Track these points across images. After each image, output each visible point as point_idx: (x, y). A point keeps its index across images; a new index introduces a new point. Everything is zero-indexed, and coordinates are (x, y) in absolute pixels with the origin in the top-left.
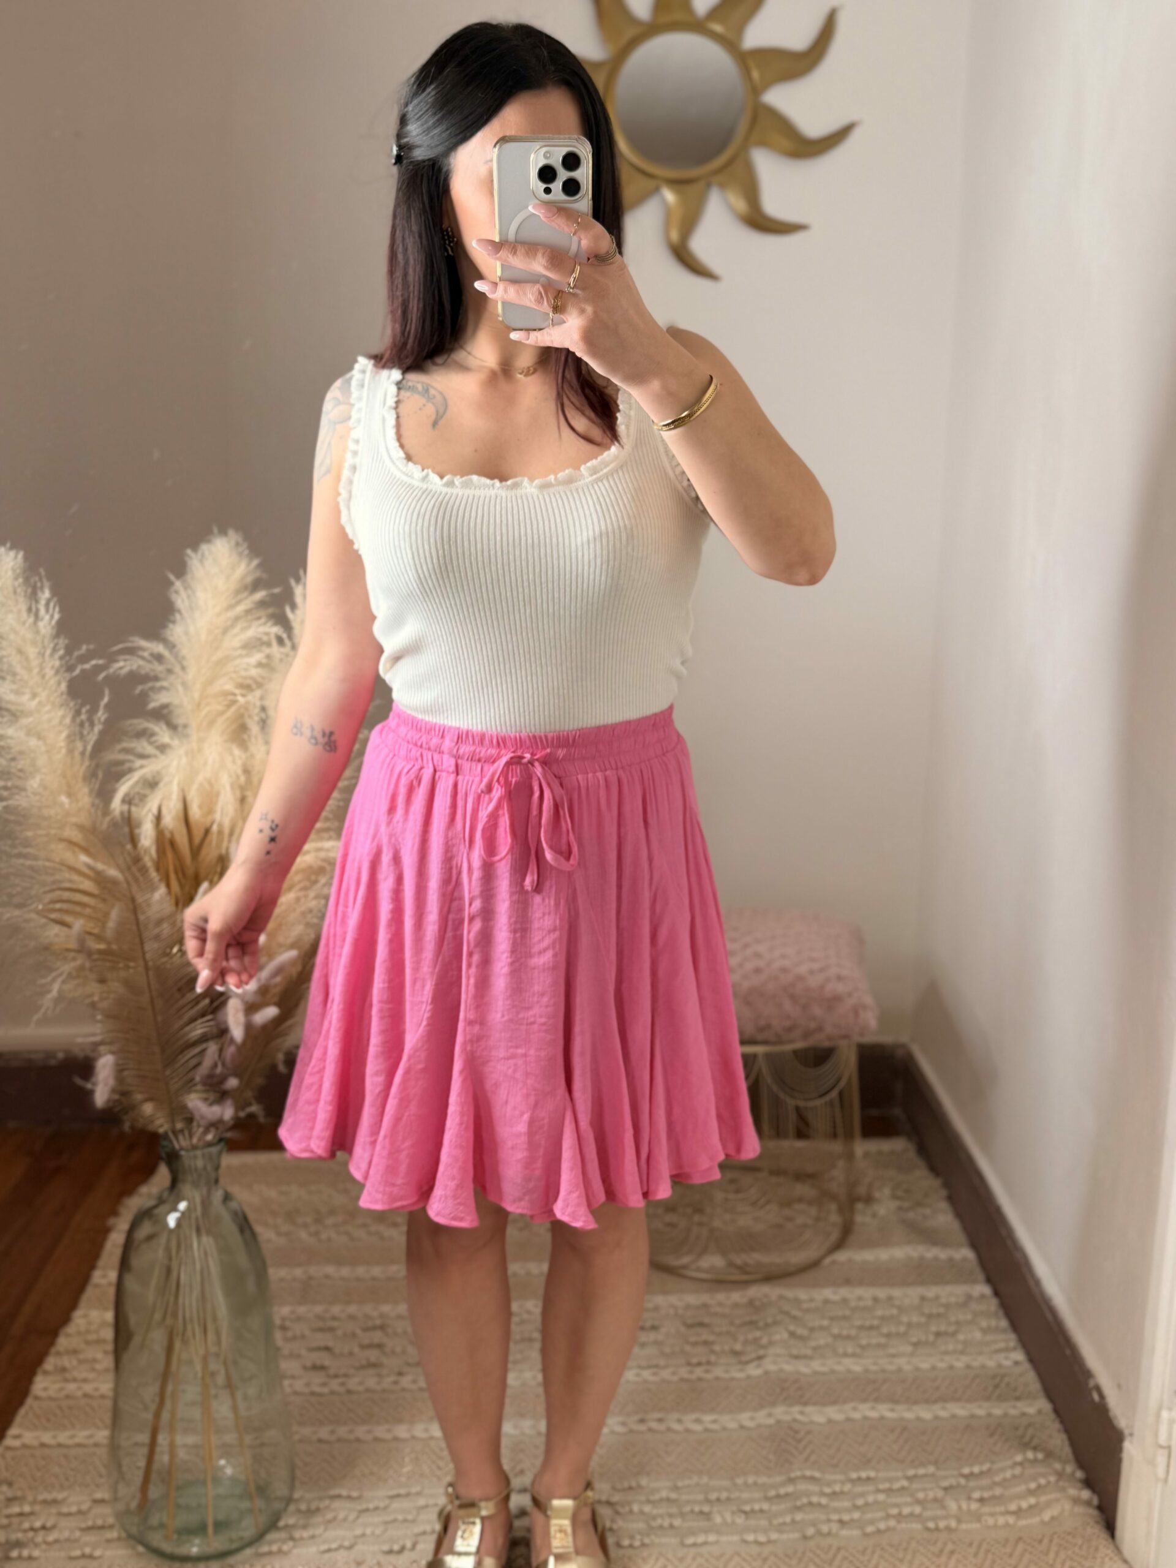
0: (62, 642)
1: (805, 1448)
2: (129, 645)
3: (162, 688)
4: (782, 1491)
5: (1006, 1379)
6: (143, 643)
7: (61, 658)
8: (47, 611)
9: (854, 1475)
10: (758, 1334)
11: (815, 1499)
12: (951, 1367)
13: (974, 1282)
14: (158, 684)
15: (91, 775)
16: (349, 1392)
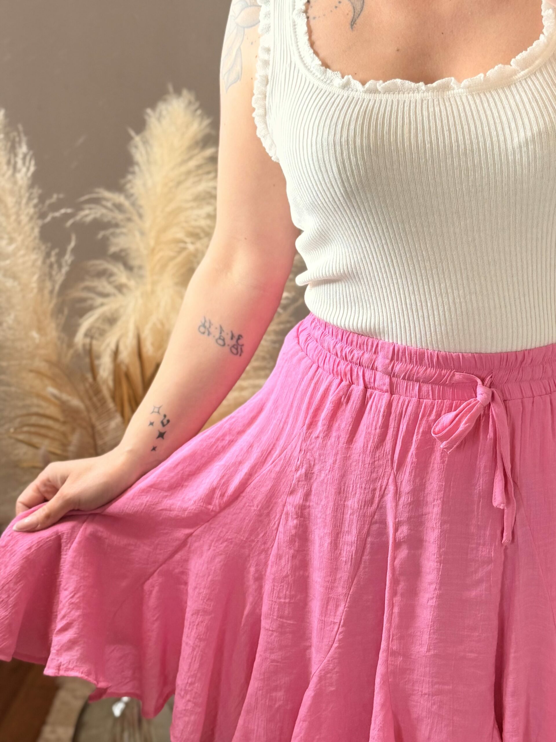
0: (37, 191)
2: (94, 196)
3: (122, 234)
6: (107, 194)
7: (35, 206)
8: (24, 163)
14: (118, 231)
15: (58, 311)
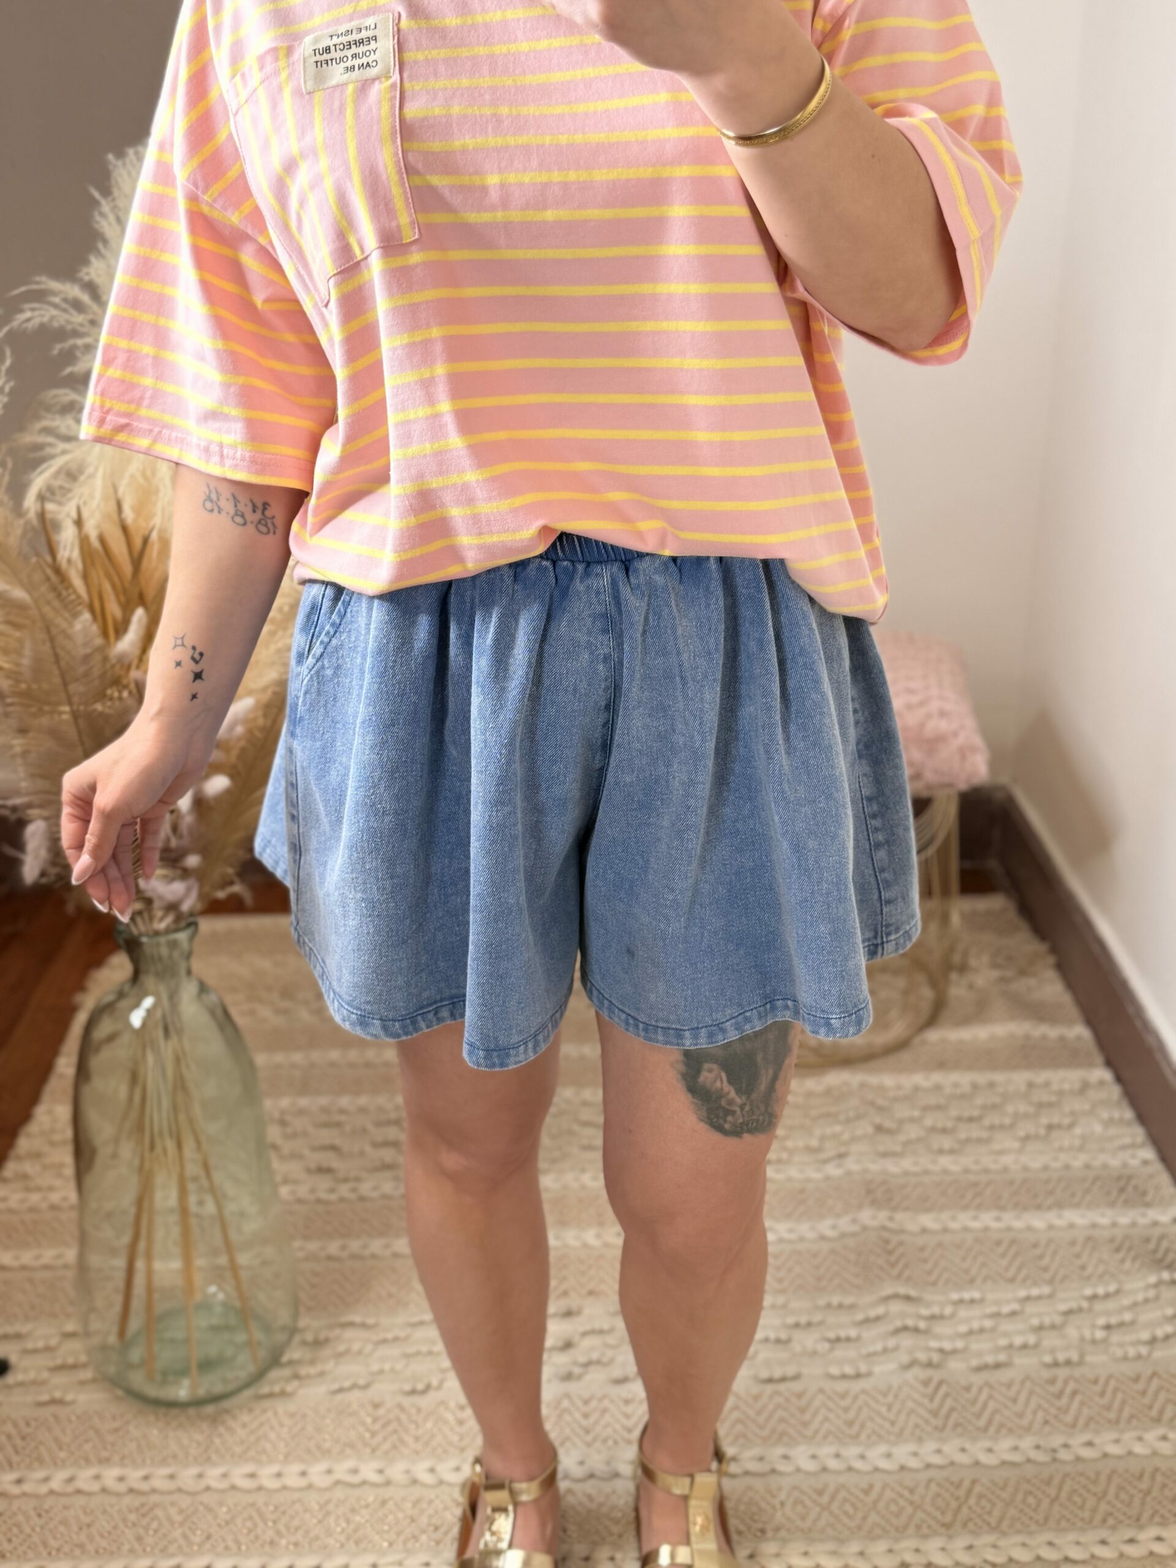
1: (897, 1261)
3: (86, 347)
4: (872, 1313)
5: (1134, 1182)
6: (54, 285)
9: (955, 1296)
10: (838, 1128)
11: (910, 1322)
12: (1067, 1167)
13: (1091, 1065)
16: (362, 1199)
